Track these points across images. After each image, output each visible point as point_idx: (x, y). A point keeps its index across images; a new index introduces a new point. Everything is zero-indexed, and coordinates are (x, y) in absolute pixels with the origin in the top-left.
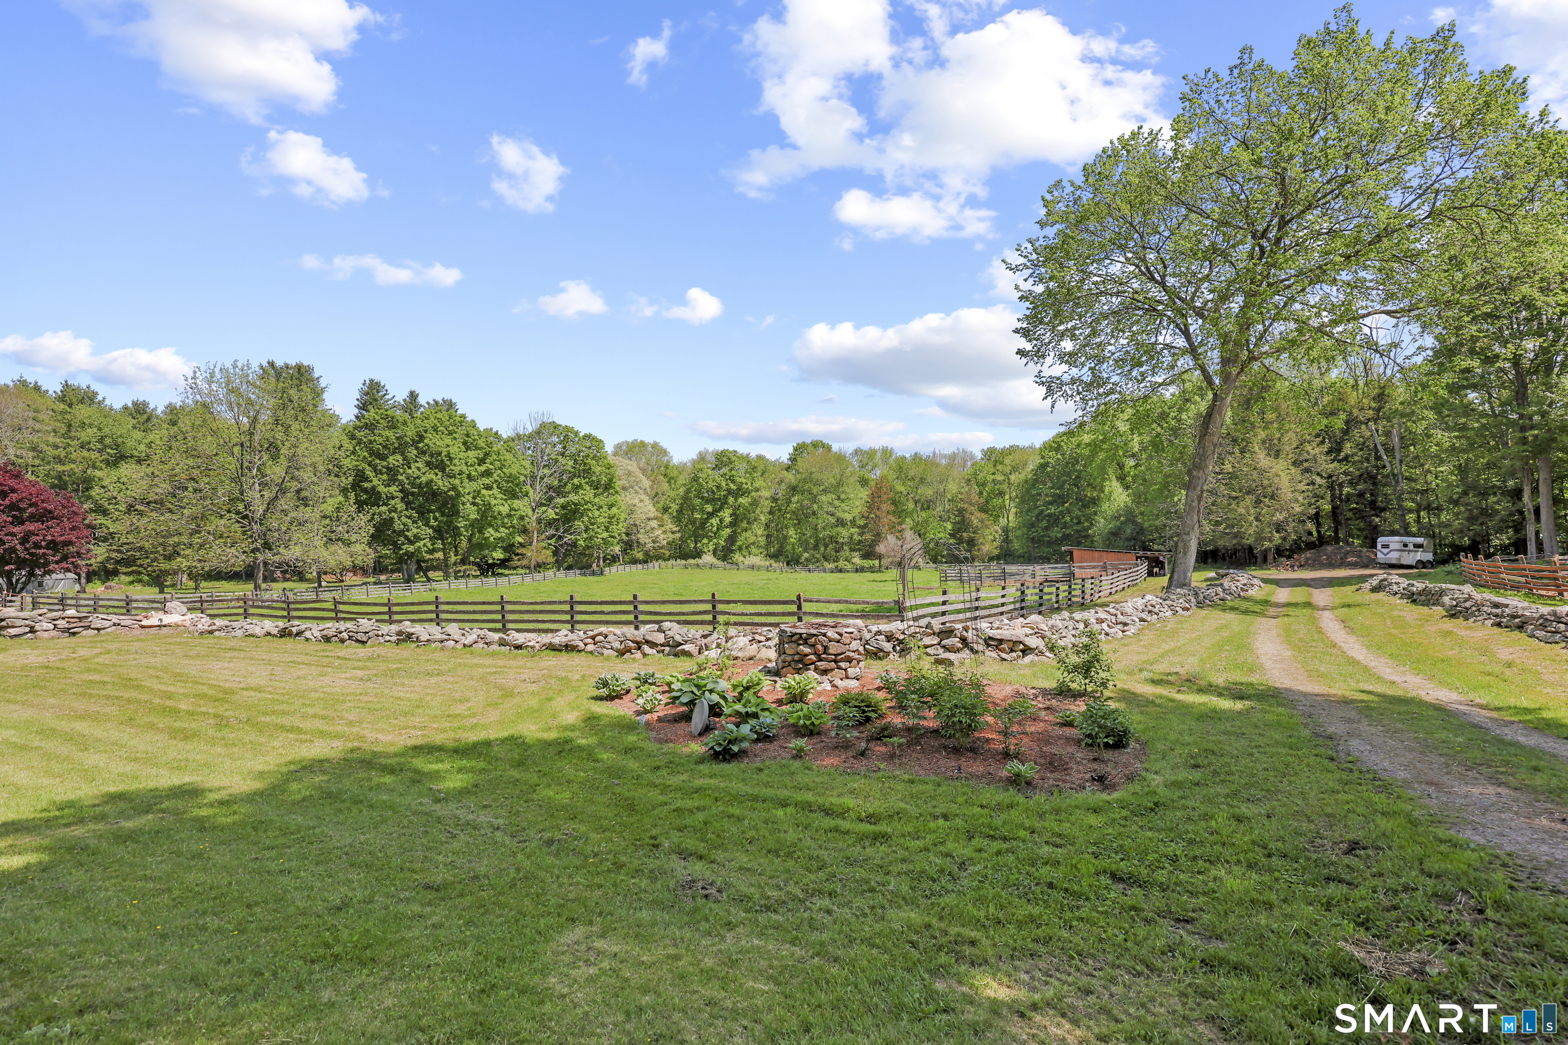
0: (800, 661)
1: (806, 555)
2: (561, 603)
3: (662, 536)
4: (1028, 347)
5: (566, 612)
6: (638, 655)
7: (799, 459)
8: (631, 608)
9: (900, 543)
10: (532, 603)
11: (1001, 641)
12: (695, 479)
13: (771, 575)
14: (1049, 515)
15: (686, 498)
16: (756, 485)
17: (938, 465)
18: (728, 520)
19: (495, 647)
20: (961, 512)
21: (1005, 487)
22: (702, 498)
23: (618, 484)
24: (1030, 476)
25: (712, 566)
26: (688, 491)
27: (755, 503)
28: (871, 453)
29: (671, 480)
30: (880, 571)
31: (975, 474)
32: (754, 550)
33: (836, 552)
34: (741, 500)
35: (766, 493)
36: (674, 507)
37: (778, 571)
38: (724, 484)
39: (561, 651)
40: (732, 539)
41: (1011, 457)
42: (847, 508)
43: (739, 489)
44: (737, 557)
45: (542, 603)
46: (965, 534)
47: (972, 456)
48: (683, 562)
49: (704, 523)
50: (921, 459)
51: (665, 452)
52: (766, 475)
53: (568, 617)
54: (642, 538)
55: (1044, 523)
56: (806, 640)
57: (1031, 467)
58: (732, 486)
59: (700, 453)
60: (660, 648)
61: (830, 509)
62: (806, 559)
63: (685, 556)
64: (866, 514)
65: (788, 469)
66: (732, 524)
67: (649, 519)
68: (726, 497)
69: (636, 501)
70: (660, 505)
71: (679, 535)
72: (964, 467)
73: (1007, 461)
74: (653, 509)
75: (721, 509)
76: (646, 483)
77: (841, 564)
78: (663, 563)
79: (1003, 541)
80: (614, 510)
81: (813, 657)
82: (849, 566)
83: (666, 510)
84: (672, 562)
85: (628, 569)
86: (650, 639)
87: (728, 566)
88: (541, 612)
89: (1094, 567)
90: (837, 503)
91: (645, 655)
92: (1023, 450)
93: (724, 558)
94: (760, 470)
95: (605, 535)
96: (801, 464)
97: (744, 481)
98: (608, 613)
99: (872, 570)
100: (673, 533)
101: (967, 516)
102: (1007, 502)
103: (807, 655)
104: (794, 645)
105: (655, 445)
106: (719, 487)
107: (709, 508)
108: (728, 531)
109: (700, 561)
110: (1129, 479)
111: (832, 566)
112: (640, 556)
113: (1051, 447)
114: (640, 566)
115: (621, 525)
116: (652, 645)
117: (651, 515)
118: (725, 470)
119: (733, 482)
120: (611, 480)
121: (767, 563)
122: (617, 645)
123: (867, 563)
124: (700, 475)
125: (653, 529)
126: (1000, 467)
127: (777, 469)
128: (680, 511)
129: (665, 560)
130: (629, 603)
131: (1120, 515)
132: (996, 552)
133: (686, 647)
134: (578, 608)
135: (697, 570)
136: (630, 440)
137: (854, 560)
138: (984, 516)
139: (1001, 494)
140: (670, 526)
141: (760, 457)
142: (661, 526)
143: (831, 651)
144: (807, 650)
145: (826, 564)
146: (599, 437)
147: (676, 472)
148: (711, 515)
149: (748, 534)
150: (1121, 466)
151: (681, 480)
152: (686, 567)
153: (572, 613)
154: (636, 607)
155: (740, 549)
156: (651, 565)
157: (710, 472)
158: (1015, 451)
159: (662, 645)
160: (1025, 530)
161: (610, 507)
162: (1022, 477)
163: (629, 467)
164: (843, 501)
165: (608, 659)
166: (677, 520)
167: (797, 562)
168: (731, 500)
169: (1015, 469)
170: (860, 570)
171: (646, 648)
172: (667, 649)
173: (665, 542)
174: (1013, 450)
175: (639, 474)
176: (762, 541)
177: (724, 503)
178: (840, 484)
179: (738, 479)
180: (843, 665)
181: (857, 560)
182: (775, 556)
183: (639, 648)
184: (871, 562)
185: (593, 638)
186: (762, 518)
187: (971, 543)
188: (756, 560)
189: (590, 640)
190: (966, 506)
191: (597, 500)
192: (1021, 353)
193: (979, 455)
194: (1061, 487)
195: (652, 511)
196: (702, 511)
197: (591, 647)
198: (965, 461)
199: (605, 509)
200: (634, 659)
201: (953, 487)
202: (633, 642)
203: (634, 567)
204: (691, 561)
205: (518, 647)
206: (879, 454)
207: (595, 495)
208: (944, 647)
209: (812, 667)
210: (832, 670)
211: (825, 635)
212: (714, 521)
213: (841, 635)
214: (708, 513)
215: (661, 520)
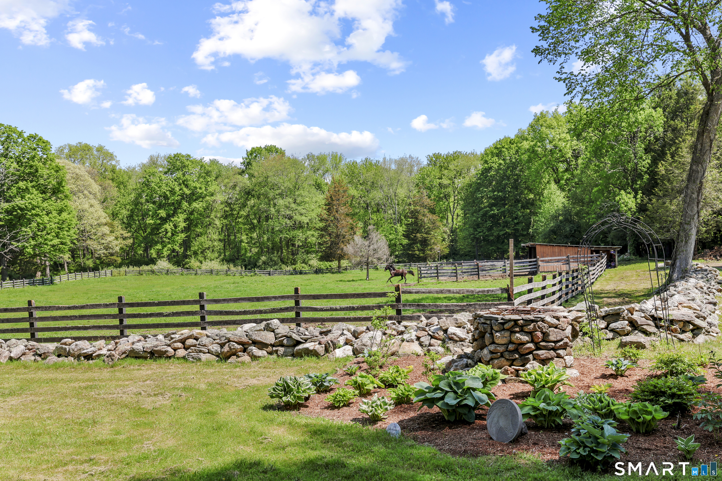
0: (516, 351)
1: (263, 258)
2: (106, 306)
3: (116, 242)
4: (545, 45)
5: (114, 316)
6: (246, 358)
7: (254, 164)
8: (196, 308)
9: (367, 243)
10: (69, 308)
11: (672, 322)
12: (147, 184)
13: (230, 279)
14: (493, 216)
15: (136, 203)
16: (211, 189)
17: (387, 170)
18: (182, 225)
19: (53, 358)
20: (414, 214)
21: (450, 190)
22: (154, 203)
23: (67, 188)
24: (474, 180)
25: (168, 272)
26: (140, 196)
27: (209, 208)
28: (321, 159)
29: (121, 185)
30: (340, 272)
31: (424, 178)
32: (209, 254)
33: (293, 254)
34: (195, 205)
35: (220, 198)
36: (125, 213)
37: (237, 275)
38: (177, 189)
39: (145, 358)
40: (186, 244)
41: (455, 162)
42: (304, 211)
43: (193, 194)
44: (193, 263)
45: (83, 307)
46: (418, 235)
47: (419, 163)
48: (136, 268)
49: (156, 229)
50: (371, 164)
51: (111, 157)
52: (220, 179)
53: (116, 322)
54: (92, 244)
55: (489, 223)
56: (522, 327)
57: (473, 172)
58: (187, 192)
59: (151, 158)
60: (270, 349)
61: (288, 212)
62: (264, 263)
63: (138, 263)
64: (325, 216)
65: (242, 173)
66: (187, 229)
67: (99, 225)
68: (179, 203)
69: (86, 206)
70: (110, 211)
71: (131, 241)
72: (411, 172)
73: (451, 167)
74: (104, 215)
75: (175, 213)
76: (96, 188)
77: (299, 266)
78: (116, 271)
79: (452, 241)
80: (64, 215)
81: (531, 345)
82: (306, 268)
83: (114, 215)
84: (123, 269)
85: (79, 277)
86: (258, 339)
87: (185, 271)
88: (82, 317)
89: (558, 261)
90: (293, 205)
91: (254, 358)
92: (466, 156)
93: (178, 263)
94: (214, 174)
95: (56, 241)
96: (255, 168)
97: (198, 185)
98: (168, 315)
99: (330, 271)
100: (124, 239)
101: (420, 217)
102: (451, 204)
103: (523, 344)
104: (507, 334)
105: (100, 149)
106: (173, 192)
107: (163, 213)
108: (183, 235)
109: (155, 267)
110: (563, 182)
111: (290, 268)
112: (90, 263)
113: (492, 153)
114: (91, 274)
115: (72, 231)
116: (261, 345)
117: (104, 221)
118: (179, 174)
119: (187, 186)
120: (60, 184)
121: (225, 267)
122: (216, 348)
123: (324, 265)
124: (152, 179)
125: (104, 235)
126: (446, 172)
127: (231, 173)
128: (131, 217)
129: (116, 267)
130: (195, 302)
131: (560, 215)
132: (447, 251)
133: (309, 345)
134: (127, 310)
135: (152, 277)
136: (74, 143)
137: (311, 262)
138: (435, 217)
139: (447, 197)
140: (120, 231)
141: (214, 162)
142: (112, 232)
143: (552, 338)
144: (525, 338)
145: (283, 266)
146: (45, 138)
147: (126, 178)
148: (164, 220)
149: (202, 239)
150: (556, 170)
151: (132, 184)
152: (140, 273)
153: (121, 315)
154: (202, 307)
155: (195, 253)
156: (102, 272)
157: (163, 177)
158: (458, 157)
159: (273, 346)
160: (471, 230)
161: (60, 212)
162: (467, 180)
163: (77, 171)
164: (299, 205)
165: (208, 364)
166: (128, 226)
167: (255, 266)
168: (185, 204)
169: (459, 173)
170: (318, 271)
171: (254, 350)
172: (281, 350)
173: (117, 249)
174: (456, 156)
175: (88, 177)
176: (218, 245)
177: (177, 206)
178: (296, 187)
179: (192, 184)
180: (561, 352)
181: (315, 262)
182: (231, 260)
183: (245, 350)
184: (328, 264)
185: (183, 341)
186: (217, 222)
187: (425, 243)
188: (215, 265)
189: (180, 345)
190: (418, 208)
191: (45, 205)
192: (537, 51)
193: (425, 162)
194: (503, 190)
195: (104, 218)
196: (155, 215)
197: (181, 353)
198: (412, 166)
199: (55, 213)
200: (243, 363)
201: (402, 192)
202: (239, 343)
203: (85, 275)
204: (145, 268)
205: (89, 357)
206: (328, 159)
207: (44, 200)
208: (612, 330)
209: (531, 356)
210: (552, 359)
211: (543, 320)
212: (168, 226)
213: (558, 318)
214: (161, 218)
215: (111, 225)
